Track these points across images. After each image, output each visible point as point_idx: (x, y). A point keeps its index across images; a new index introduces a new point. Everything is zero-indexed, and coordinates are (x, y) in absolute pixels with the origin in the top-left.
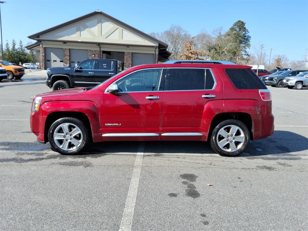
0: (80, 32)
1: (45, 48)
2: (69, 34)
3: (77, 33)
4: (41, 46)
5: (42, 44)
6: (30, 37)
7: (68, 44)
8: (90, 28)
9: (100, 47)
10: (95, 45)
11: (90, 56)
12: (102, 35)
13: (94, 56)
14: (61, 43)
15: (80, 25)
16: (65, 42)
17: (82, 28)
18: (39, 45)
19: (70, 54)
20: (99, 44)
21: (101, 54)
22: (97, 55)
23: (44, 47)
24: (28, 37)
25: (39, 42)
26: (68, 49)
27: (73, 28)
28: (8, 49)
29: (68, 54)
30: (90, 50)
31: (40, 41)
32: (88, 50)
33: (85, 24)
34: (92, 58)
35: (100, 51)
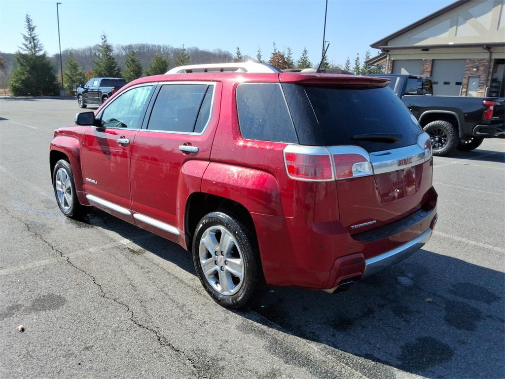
0: (456, 27)
1: (393, 62)
2: (434, 35)
3: (451, 30)
4: (388, 58)
5: (389, 55)
6: (374, 46)
7: (431, 51)
8: (475, 18)
9: (491, 53)
10: (480, 49)
11: (468, 70)
12: (500, 27)
13: (475, 69)
14: (419, 51)
15: (458, 15)
16: (426, 49)
17: (460, 19)
18: (386, 57)
19: (432, 69)
20: (489, 47)
21: (490, 65)
22: (482, 68)
23: (393, 59)
24: (370, 46)
25: (384, 52)
26: (430, 59)
27: (445, 21)
28: (358, 66)
29: (429, 69)
30: (470, 60)
31: (388, 51)
32: (466, 59)
33: (468, 11)
34: (472, 74)
35: (491, 59)
